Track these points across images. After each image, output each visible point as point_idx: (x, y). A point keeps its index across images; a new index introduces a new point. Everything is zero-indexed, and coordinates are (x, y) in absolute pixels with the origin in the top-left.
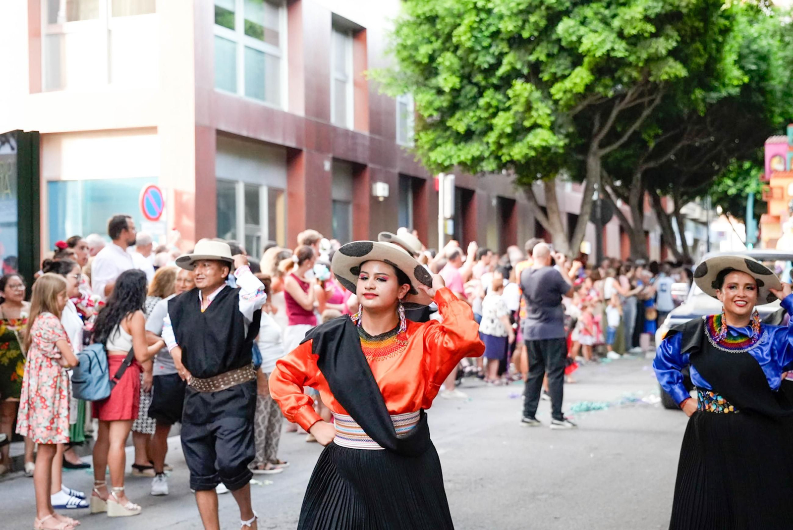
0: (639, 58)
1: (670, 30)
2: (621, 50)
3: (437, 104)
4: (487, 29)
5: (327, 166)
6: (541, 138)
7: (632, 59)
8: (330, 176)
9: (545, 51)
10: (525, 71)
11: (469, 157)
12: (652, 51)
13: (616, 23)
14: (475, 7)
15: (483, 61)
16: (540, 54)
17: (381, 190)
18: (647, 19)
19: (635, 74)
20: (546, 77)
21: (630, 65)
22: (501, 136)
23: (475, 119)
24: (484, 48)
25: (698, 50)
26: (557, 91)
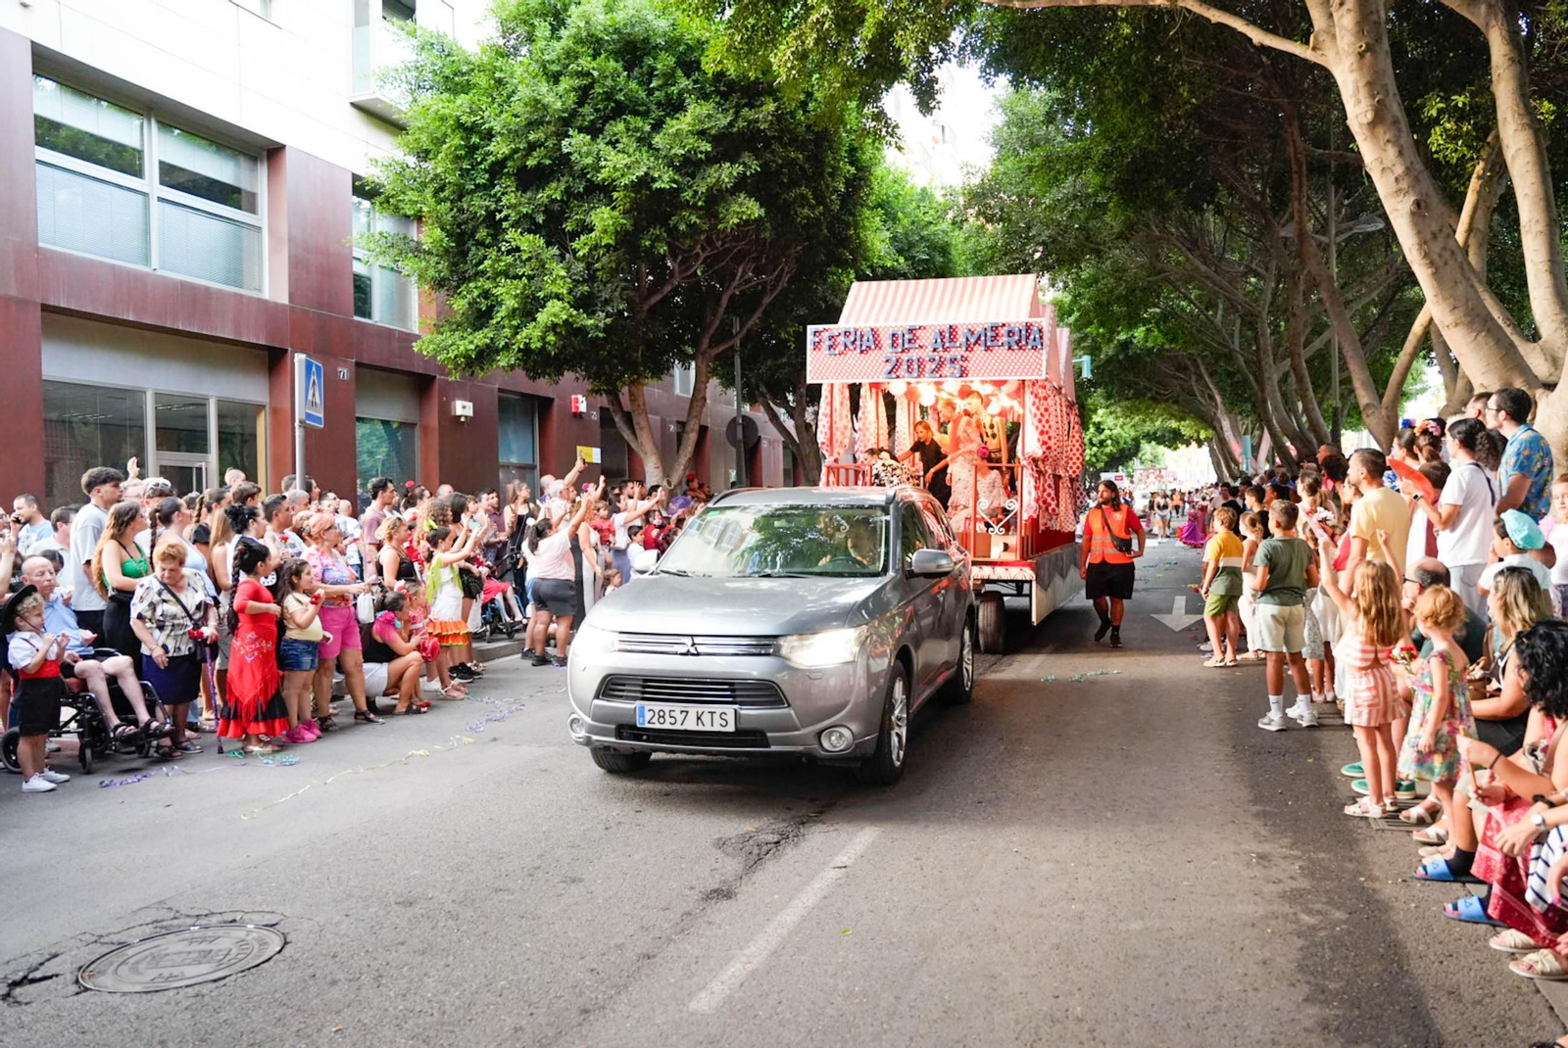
0: (696, 192)
1: (746, 157)
2: (664, 180)
3: (431, 272)
4: (483, 160)
5: (344, 373)
6: (554, 312)
7: (687, 195)
8: (353, 386)
9: (563, 187)
10: (540, 219)
11: (472, 347)
12: (711, 180)
13: (658, 140)
14: (460, 125)
15: (479, 204)
16: (554, 191)
17: (463, 408)
18: (702, 134)
19: (694, 218)
20: (569, 226)
21: (686, 205)
22: (513, 314)
23: (476, 293)
24: (477, 186)
25: (803, 197)
26: (582, 245)
